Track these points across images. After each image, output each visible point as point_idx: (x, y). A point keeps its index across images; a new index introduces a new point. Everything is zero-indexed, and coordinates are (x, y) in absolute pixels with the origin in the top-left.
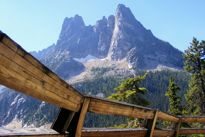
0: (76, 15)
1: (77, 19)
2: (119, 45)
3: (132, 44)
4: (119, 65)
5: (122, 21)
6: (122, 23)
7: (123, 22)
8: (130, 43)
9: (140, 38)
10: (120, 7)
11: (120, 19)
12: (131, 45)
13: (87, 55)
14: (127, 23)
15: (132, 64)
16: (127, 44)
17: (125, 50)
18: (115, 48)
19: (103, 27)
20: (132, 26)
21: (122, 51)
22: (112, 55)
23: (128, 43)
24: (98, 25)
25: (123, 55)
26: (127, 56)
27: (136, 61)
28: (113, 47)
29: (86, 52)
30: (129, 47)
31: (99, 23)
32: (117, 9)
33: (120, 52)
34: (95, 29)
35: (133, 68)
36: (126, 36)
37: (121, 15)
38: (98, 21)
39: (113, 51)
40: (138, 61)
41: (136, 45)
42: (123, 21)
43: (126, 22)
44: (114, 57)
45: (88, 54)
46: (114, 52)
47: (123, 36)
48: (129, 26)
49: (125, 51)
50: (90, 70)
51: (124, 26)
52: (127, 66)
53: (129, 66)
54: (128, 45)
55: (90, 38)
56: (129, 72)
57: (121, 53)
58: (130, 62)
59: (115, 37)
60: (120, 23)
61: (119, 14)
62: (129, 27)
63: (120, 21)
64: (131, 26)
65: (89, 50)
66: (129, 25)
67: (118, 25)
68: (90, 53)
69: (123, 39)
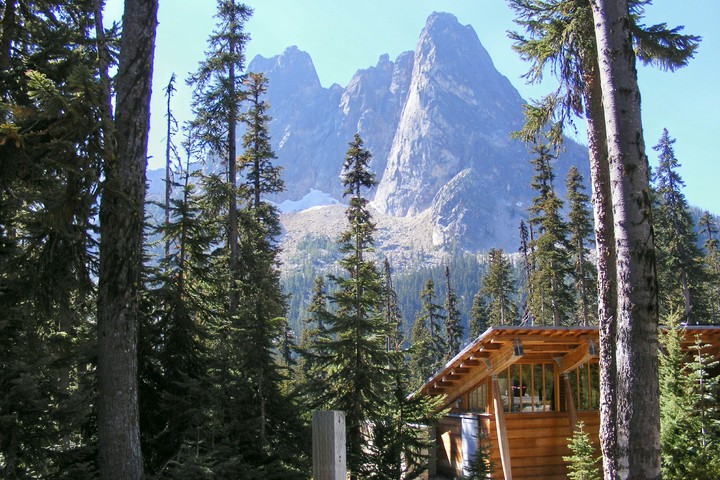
0: (288, 49)
1: (291, 62)
2: (415, 160)
3: (462, 158)
4: (404, 230)
5: (433, 73)
6: (432, 80)
7: (438, 79)
8: (453, 154)
9: (495, 137)
10: (435, 25)
11: (426, 67)
12: (458, 159)
13: (309, 191)
14: (450, 81)
15: (445, 229)
16: (442, 156)
17: (436, 179)
18: (400, 168)
19: (377, 92)
20: (471, 92)
21: (424, 182)
22: (391, 195)
23: (446, 154)
24: (357, 87)
25: (426, 197)
26: (437, 200)
27: (459, 221)
28: (395, 167)
29: (307, 181)
30: (449, 166)
31: (363, 79)
32: (423, 30)
33: (415, 186)
34: (347, 101)
35: (444, 244)
36: (444, 130)
37: (433, 50)
38: (360, 72)
39: (393, 180)
40: (464, 220)
41: (472, 163)
42: (436, 75)
43: (450, 77)
44: (396, 202)
45: (312, 185)
46: (399, 184)
47: (431, 128)
48: (461, 91)
49: (433, 182)
50: (296, 244)
51: (438, 93)
52: (430, 235)
53: (435, 236)
54: (445, 162)
55: (327, 131)
56: (429, 257)
57: (421, 186)
58: (441, 221)
59: (407, 129)
60: (425, 82)
61: (425, 51)
62: (458, 95)
63: (427, 74)
64: (466, 94)
65: (316, 174)
66: (461, 87)
67: (418, 88)
68: (318, 184)
69: (431, 139)
